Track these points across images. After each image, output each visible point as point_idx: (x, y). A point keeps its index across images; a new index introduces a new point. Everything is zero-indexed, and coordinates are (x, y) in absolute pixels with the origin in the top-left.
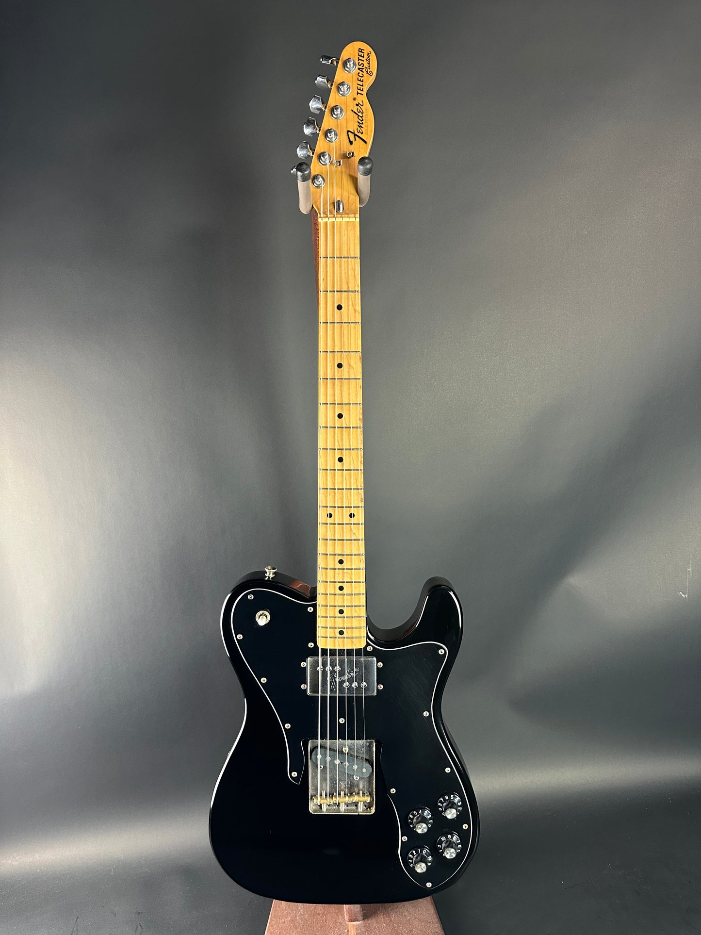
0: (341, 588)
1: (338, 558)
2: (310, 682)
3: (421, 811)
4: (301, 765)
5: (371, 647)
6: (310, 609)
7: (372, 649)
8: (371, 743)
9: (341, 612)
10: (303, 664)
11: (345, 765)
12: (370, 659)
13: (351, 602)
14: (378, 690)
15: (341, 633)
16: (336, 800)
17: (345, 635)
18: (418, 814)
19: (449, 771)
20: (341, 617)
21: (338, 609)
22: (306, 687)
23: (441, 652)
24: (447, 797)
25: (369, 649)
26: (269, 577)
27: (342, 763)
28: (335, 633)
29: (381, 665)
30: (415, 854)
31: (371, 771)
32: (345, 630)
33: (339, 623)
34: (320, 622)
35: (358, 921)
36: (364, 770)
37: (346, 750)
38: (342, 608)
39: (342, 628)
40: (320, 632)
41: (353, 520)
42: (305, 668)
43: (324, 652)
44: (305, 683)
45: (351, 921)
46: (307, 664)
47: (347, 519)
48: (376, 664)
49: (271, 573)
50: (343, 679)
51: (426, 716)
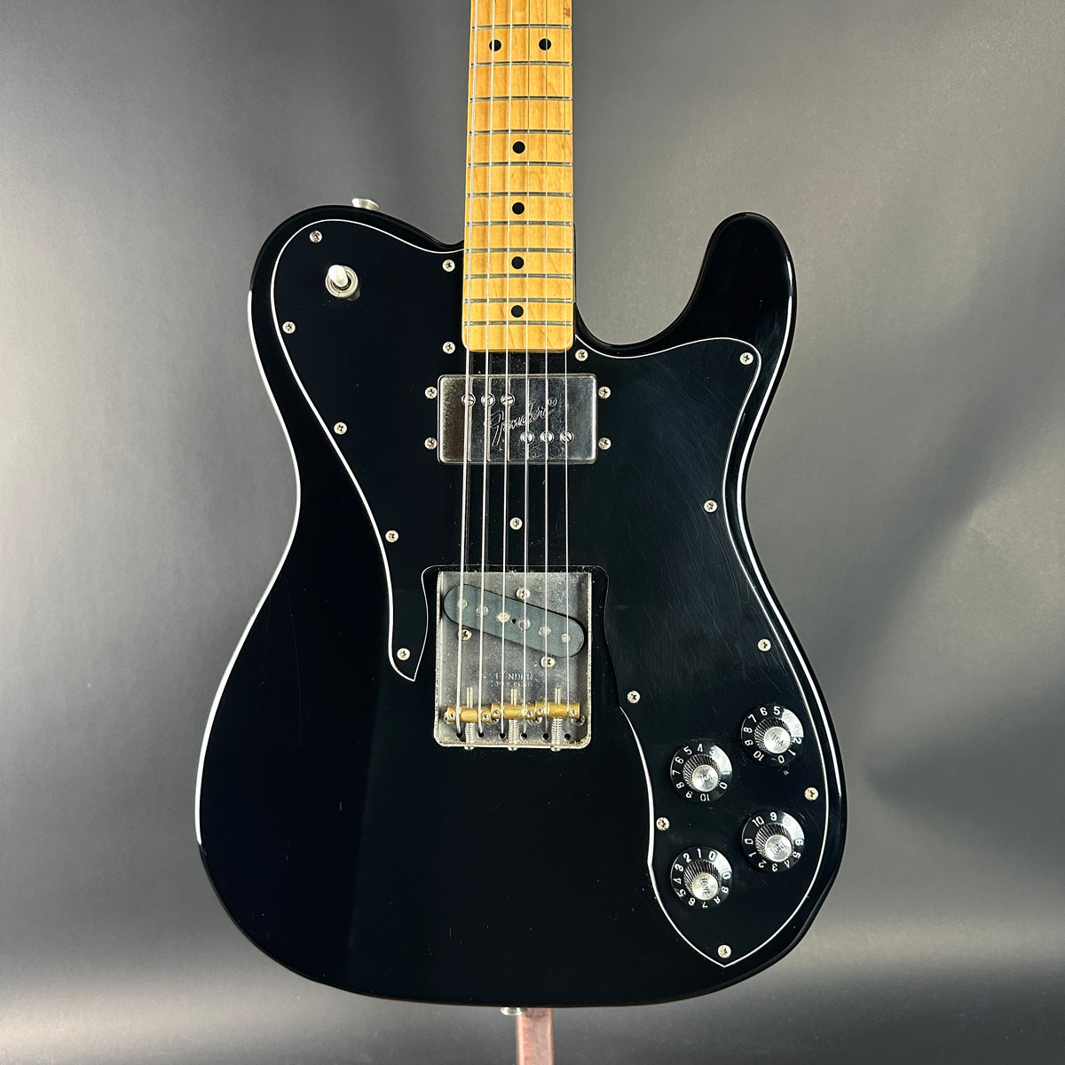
0: (518, 208)
1: (512, 139)
2: (445, 432)
3: (700, 745)
4: (419, 634)
5: (583, 351)
6: (448, 266)
7: (586, 355)
8: (583, 580)
9: (518, 263)
10: (430, 393)
11: (522, 625)
12: (582, 376)
14: (599, 449)
15: (517, 311)
16: (497, 708)
17: (526, 317)
18: (695, 752)
19: (768, 647)
20: (517, 275)
21: (510, 256)
22: (437, 444)
23: (746, 359)
24: (763, 711)
25: (582, 356)
27: (514, 621)
28: (502, 312)
29: (606, 392)
30: (688, 860)
31: (582, 639)
32: (525, 306)
33: (512, 289)
34: (470, 290)
36: (566, 638)
37: (525, 594)
38: (518, 254)
39: (517, 300)
40: (469, 313)
42: (435, 401)
43: (478, 357)
44: (435, 436)
46: (438, 393)
47: (535, 52)
48: (596, 392)
50: (520, 424)
51: (711, 511)
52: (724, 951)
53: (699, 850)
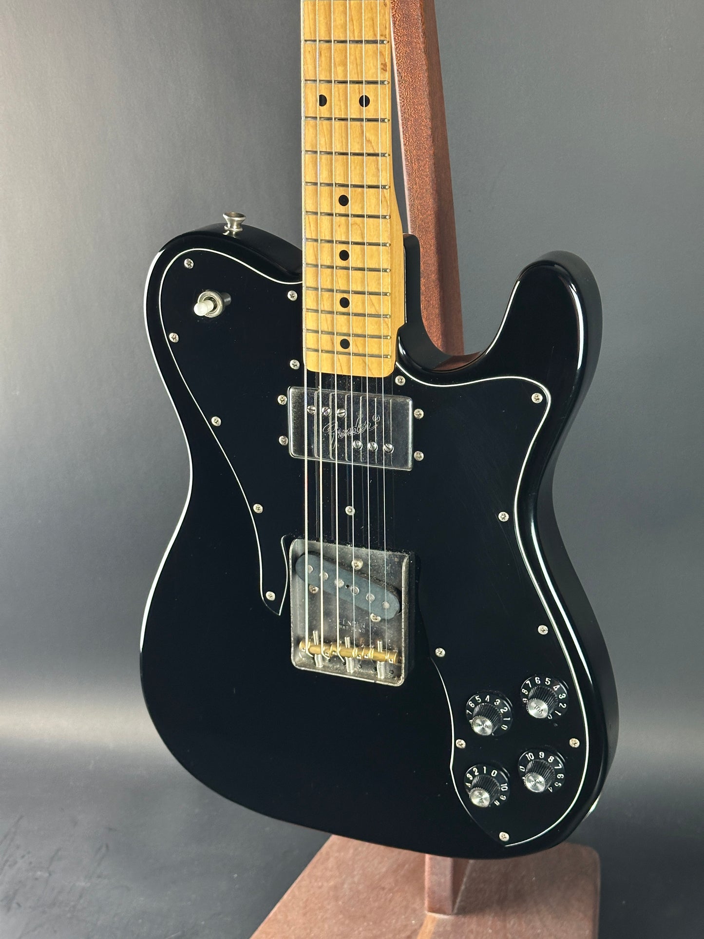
0: (344, 255)
1: (339, 192)
2: (294, 433)
3: (488, 697)
4: (277, 582)
5: (402, 377)
6: (292, 295)
7: (404, 380)
8: (399, 558)
9: (345, 303)
10: (280, 399)
11: (352, 591)
12: (400, 399)
13: (363, 282)
14: (414, 461)
15: (345, 344)
16: (335, 649)
17: (351, 349)
18: (483, 701)
19: (546, 632)
20: (344, 314)
21: (339, 297)
22: (288, 441)
23: (537, 398)
24: (537, 680)
25: (400, 380)
26: (231, 232)
27: (348, 586)
28: (333, 343)
29: (420, 413)
30: (476, 774)
31: (398, 608)
32: (351, 340)
33: (341, 324)
34: (308, 321)
35: (444, 913)
36: (387, 605)
37: (358, 564)
38: (345, 296)
39: (345, 335)
40: (308, 340)
41: (368, 112)
42: (285, 407)
43: (313, 376)
44: (286, 435)
45: (432, 910)
46: (288, 399)
47: (354, 110)
48: (414, 413)
49: (235, 224)
51: (503, 521)
52: (504, 836)
53: (485, 768)
